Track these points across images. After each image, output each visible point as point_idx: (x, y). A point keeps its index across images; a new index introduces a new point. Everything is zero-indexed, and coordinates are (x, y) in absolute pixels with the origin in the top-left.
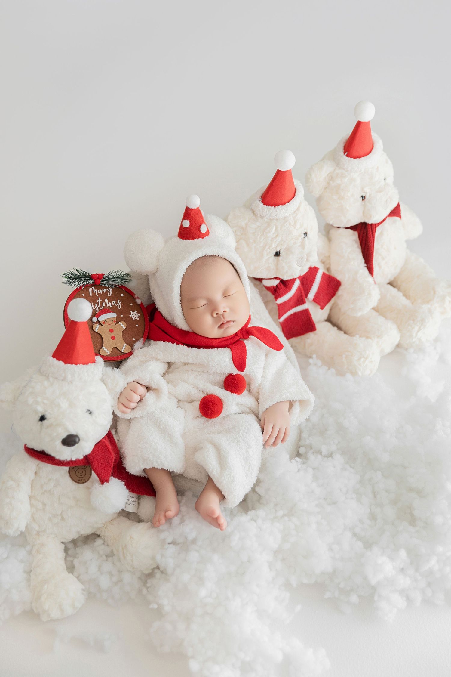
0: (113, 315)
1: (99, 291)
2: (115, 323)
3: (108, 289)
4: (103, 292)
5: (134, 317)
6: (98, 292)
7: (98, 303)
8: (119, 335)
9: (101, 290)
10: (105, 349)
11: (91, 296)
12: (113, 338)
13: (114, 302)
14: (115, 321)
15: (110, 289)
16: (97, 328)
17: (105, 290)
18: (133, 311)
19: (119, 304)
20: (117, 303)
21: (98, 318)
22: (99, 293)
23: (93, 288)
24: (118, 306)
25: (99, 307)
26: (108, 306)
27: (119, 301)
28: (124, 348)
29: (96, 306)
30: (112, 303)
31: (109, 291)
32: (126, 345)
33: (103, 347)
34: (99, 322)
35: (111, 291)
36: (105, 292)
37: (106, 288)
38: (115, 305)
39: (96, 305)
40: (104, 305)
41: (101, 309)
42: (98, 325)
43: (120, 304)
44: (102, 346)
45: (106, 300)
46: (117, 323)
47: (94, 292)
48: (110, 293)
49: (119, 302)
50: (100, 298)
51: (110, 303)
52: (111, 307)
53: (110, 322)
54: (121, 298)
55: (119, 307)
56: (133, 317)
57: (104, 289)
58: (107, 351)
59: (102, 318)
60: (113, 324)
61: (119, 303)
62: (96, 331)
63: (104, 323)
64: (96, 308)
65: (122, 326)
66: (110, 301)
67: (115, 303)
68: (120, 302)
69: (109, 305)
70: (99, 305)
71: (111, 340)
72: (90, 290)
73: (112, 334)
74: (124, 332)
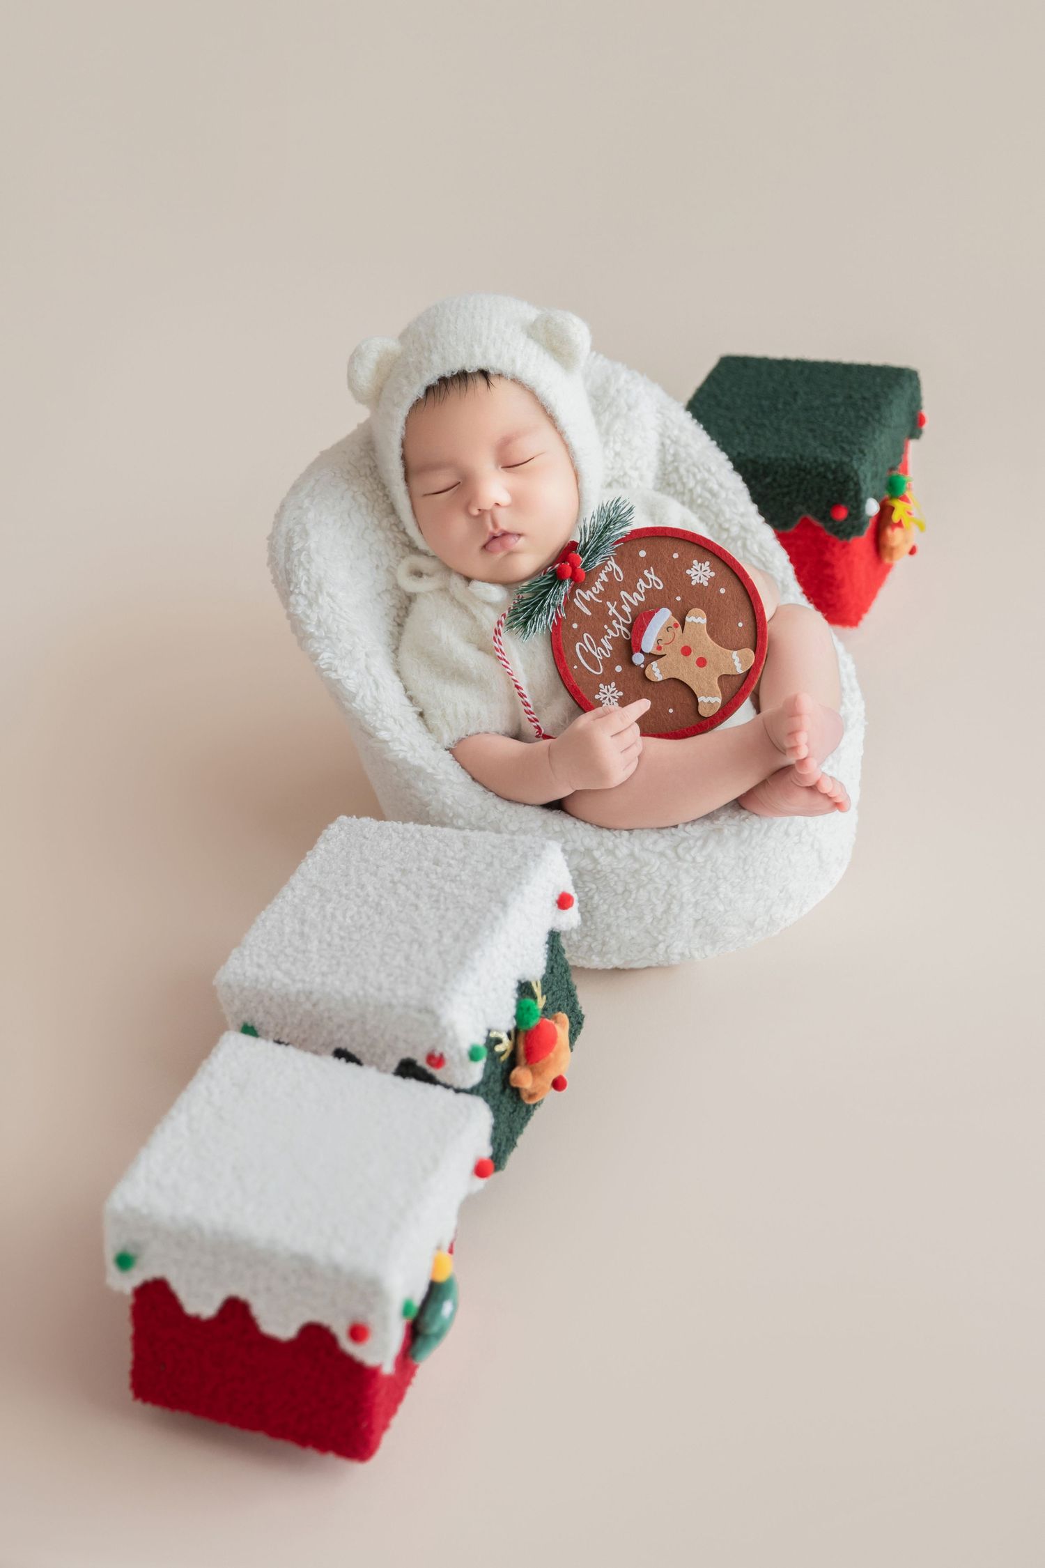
0: (663, 617)
1: (594, 589)
2: (680, 628)
3: (606, 567)
4: (603, 583)
5: (702, 576)
6: (595, 592)
7: (614, 617)
8: (707, 646)
9: (596, 583)
10: (706, 700)
11: (590, 614)
12: (702, 662)
13: (640, 585)
14: (676, 626)
15: (609, 563)
16: (656, 672)
17: (603, 577)
18: (690, 567)
19: (652, 579)
20: (646, 581)
21: (642, 652)
22: (598, 592)
23: (579, 594)
24: (655, 585)
25: (624, 624)
26: (636, 604)
27: (646, 572)
28: (737, 663)
29: (617, 626)
30: (640, 590)
31: (611, 570)
32: (735, 653)
33: (700, 699)
34: (651, 657)
35: (615, 566)
36: (606, 580)
37: (602, 567)
38: (648, 587)
39: (614, 622)
40: (627, 609)
41: (630, 622)
42: (654, 664)
43: (654, 578)
44: (697, 699)
45: (623, 593)
46: (683, 623)
47: (589, 600)
48: (617, 572)
50: (609, 601)
51: (635, 594)
52: (643, 600)
53: (670, 635)
54: (648, 563)
55: (659, 585)
56: (700, 579)
57: (600, 574)
58: (713, 700)
59: (649, 643)
60: (677, 635)
61: (651, 576)
62: (660, 678)
63: (659, 648)
64: (619, 629)
65: (696, 621)
66: (632, 589)
67: (643, 584)
68: (651, 574)
69: (637, 598)
70: (621, 619)
71: (703, 669)
72: (577, 604)
73: (693, 657)
74: (713, 630)
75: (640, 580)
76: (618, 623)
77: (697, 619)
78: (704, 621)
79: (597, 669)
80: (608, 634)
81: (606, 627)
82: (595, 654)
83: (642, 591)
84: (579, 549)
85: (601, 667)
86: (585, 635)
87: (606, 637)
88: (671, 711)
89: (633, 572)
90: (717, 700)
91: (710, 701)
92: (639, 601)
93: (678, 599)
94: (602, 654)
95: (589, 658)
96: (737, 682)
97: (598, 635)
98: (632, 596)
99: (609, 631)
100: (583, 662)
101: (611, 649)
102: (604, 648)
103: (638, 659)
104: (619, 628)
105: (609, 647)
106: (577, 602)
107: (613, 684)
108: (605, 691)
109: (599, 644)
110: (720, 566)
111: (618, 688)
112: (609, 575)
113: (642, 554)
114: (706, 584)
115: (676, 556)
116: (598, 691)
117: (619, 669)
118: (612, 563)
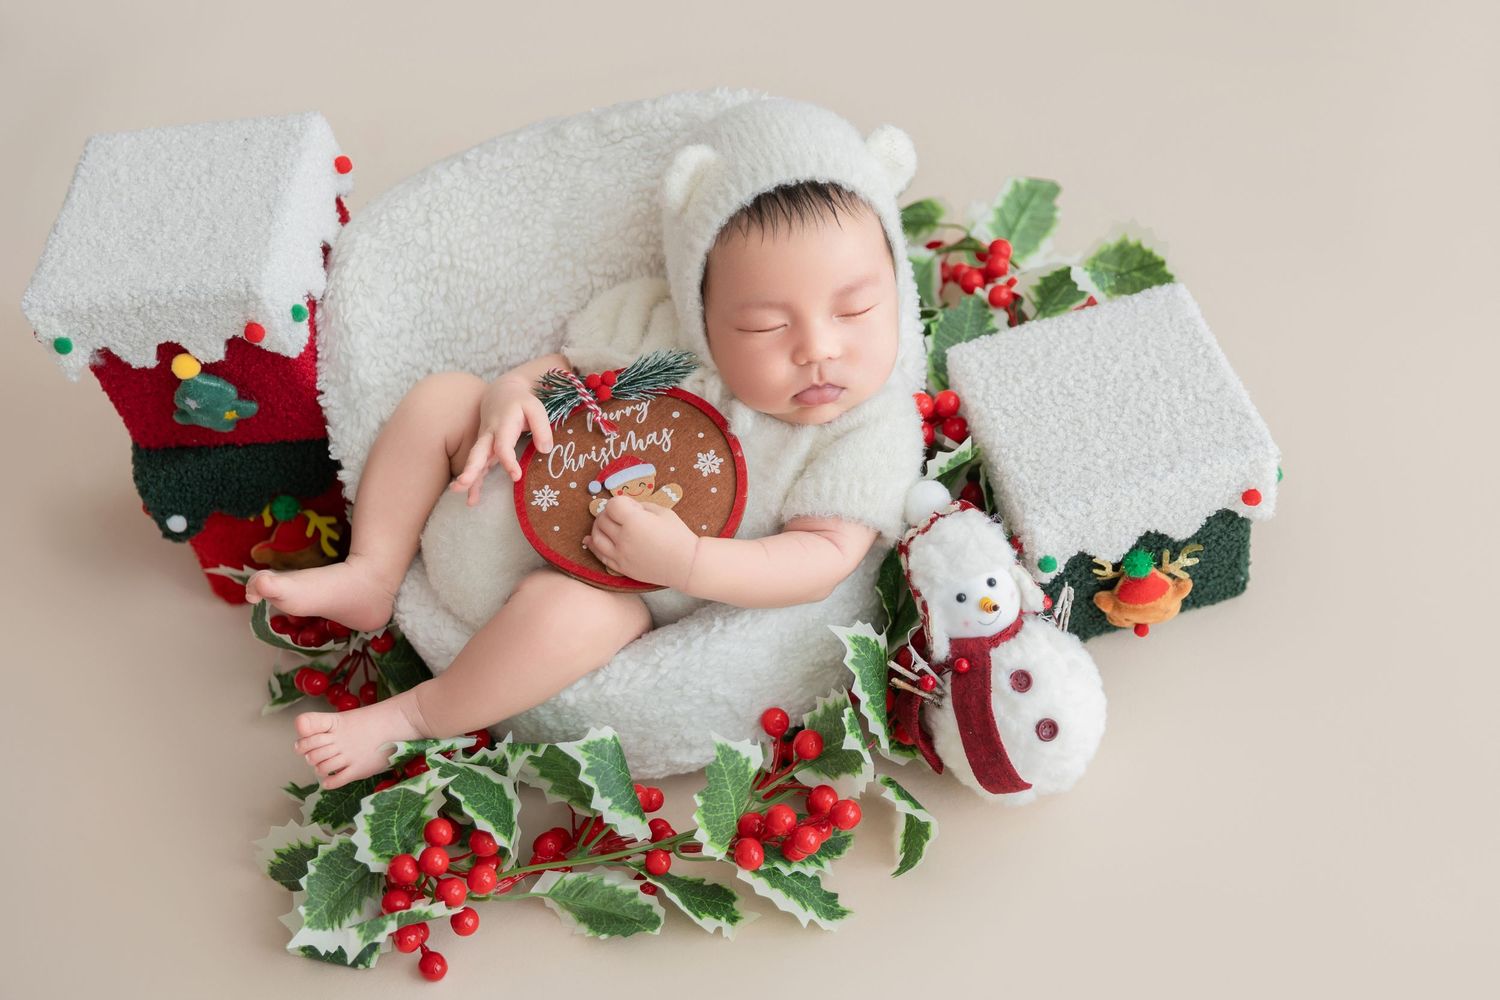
75: (655, 433)
76: (606, 452)
77: (672, 493)
78: (677, 498)
79: (556, 472)
80: (590, 455)
81: (594, 448)
82: (565, 461)
83: (648, 443)
85: (561, 473)
86: (571, 443)
87: (586, 455)
92: (638, 448)
93: (673, 469)
94: (571, 466)
95: (558, 461)
97: (582, 449)
98: (637, 440)
99: (593, 453)
100: (550, 461)
101: (582, 466)
102: (577, 462)
103: (595, 487)
104: (605, 457)
105: (581, 463)
107: (558, 492)
108: (546, 493)
109: (576, 457)
110: (730, 469)
111: (559, 498)
112: (634, 413)
113: (676, 415)
114: (705, 474)
115: (701, 435)
116: (540, 488)
117: (573, 485)
118: (645, 406)
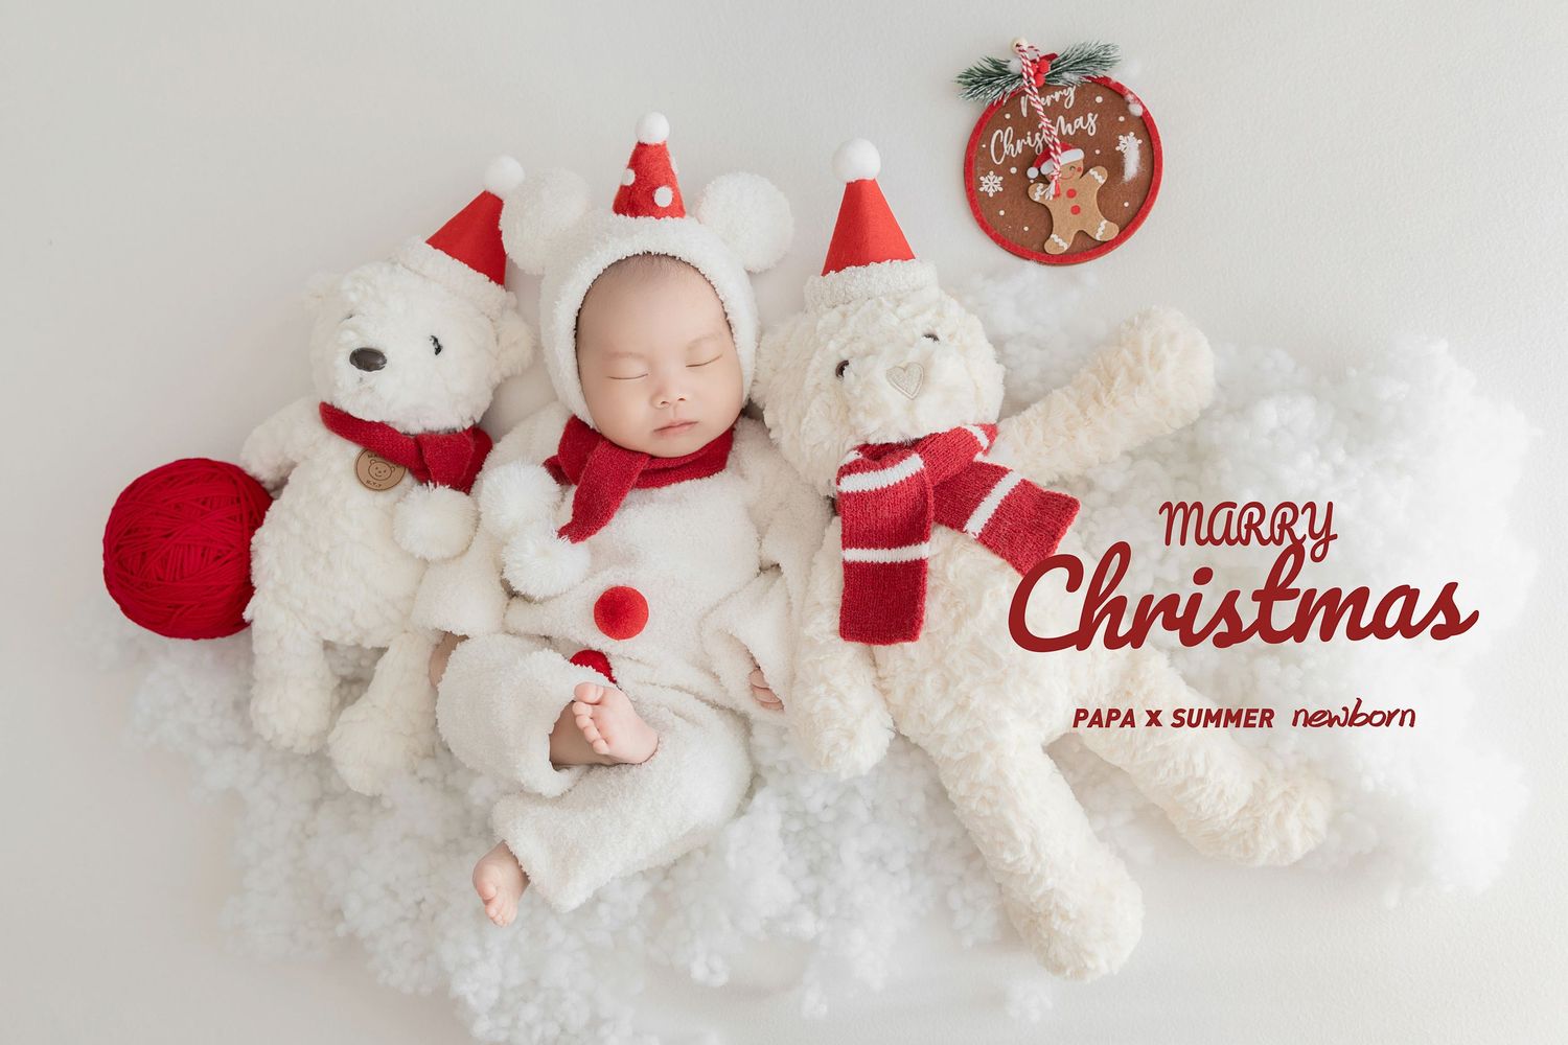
0: (1076, 155)
1: (1043, 99)
2: (1081, 173)
3: (1065, 90)
4: (1053, 100)
5: (1128, 148)
6: (1042, 102)
8: (1089, 201)
10: (1056, 240)
11: (1025, 115)
12: (1076, 210)
13: (1078, 122)
14: (1079, 170)
16: (1038, 193)
17: (1057, 95)
18: (1125, 134)
19: (1090, 124)
20: (1085, 122)
21: (1039, 170)
22: (1044, 104)
24: (1089, 129)
26: (1064, 133)
27: (1090, 115)
28: (1100, 230)
29: (1037, 138)
30: (1075, 125)
31: (1066, 95)
32: (1106, 221)
33: (1052, 236)
34: (1044, 180)
35: (1072, 95)
36: (1057, 100)
37: (1062, 88)
38: (1082, 127)
39: (1038, 134)
42: (1041, 185)
43: (1092, 124)
44: (1050, 234)
45: (1061, 118)
46: (1086, 171)
48: (1069, 100)
49: (1090, 119)
51: (1069, 125)
52: (1071, 133)
53: (1069, 173)
54: (1097, 109)
55: (1091, 132)
56: (1125, 149)
57: (1056, 92)
58: (1062, 243)
59: (1049, 167)
60: (1075, 177)
61: (1092, 120)
62: (1037, 199)
64: (1037, 142)
65: (1097, 177)
66: (1070, 120)
67: (1081, 123)
69: (1068, 129)
71: (1072, 216)
72: (1022, 102)
73: (1073, 202)
74: (1102, 193)
75: (1081, 118)
76: (1040, 137)
77: (1098, 176)
78: (1103, 182)
79: (998, 159)
80: (1026, 140)
81: (1029, 133)
82: (1005, 147)
83: (1076, 127)
84: (1054, 61)
85: (1002, 159)
86: (1010, 128)
87: (1023, 140)
88: (1026, 229)
89: (1080, 108)
90: (1065, 246)
91: (1059, 243)
92: (1068, 133)
93: (1098, 152)
94: (1010, 151)
95: (999, 147)
96: (1089, 244)
97: (1019, 135)
98: (1066, 125)
99: (1029, 138)
100: (992, 146)
101: (1020, 152)
102: (1015, 147)
103: (1032, 173)
105: (1019, 149)
106: (1023, 101)
107: (1001, 178)
108: (991, 179)
109: (1014, 142)
110: (1147, 151)
111: (1002, 184)
112: (1063, 97)
113: (1099, 99)
114: (1127, 155)
115: (1121, 119)
116: (986, 174)
117: (1014, 170)
118: (1071, 92)
